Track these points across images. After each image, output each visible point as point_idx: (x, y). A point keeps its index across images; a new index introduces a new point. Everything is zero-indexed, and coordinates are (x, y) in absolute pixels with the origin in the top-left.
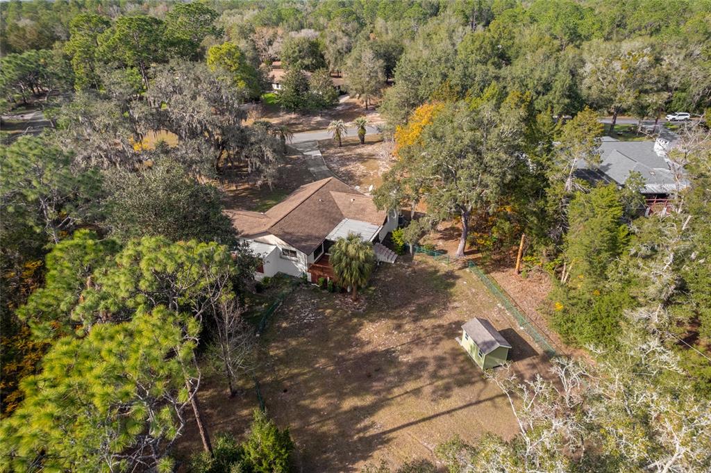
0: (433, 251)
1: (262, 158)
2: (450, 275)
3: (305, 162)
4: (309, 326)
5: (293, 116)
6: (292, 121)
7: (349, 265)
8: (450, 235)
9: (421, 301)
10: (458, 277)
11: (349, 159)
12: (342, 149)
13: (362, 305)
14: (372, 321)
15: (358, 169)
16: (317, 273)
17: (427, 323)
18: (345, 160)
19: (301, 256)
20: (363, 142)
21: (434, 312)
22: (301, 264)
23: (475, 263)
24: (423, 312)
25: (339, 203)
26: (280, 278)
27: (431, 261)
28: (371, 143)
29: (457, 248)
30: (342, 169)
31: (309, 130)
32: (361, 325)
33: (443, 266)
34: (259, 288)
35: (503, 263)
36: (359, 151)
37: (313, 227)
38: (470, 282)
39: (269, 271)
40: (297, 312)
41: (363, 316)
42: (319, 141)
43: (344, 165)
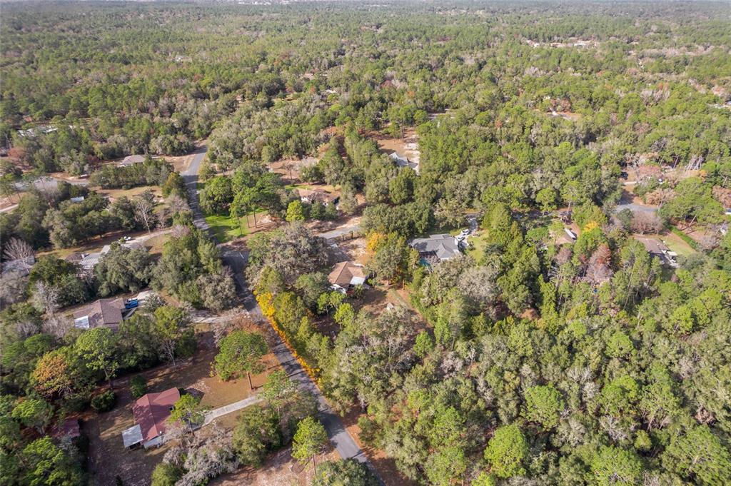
0: (380, 285)
1: (323, 255)
2: (385, 291)
3: (332, 251)
6: (319, 225)
7: (357, 291)
8: (385, 279)
10: (387, 292)
11: (349, 248)
12: (345, 243)
13: (362, 302)
15: (353, 252)
16: (349, 294)
17: (379, 305)
18: (347, 249)
19: (344, 289)
20: (352, 238)
22: (344, 292)
23: (392, 287)
24: (379, 302)
25: (351, 271)
27: (380, 287)
29: (387, 283)
30: (347, 253)
31: (328, 231)
33: (383, 289)
35: (400, 287)
36: (352, 243)
37: (345, 281)
38: (391, 293)
42: (335, 238)
43: (347, 251)
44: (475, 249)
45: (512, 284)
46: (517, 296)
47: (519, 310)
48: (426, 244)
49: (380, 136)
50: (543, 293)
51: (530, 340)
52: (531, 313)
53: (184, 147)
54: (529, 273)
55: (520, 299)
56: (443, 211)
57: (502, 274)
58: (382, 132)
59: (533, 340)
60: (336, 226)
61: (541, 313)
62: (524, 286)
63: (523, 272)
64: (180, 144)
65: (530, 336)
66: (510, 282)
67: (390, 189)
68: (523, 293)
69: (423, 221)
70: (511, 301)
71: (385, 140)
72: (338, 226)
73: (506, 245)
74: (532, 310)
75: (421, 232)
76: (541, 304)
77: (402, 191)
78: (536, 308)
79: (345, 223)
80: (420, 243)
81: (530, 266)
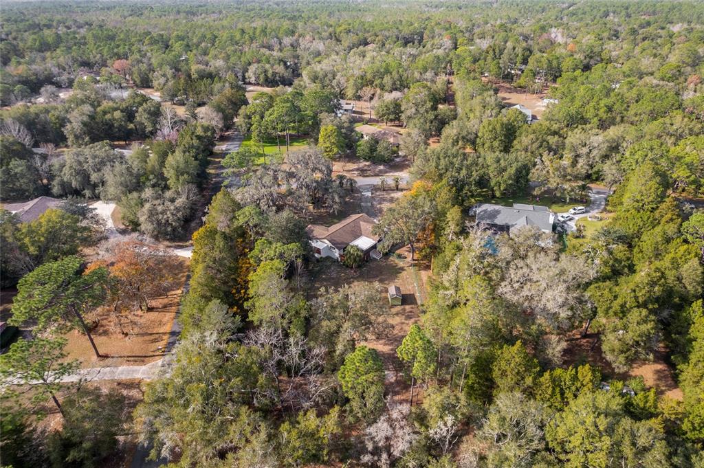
0: (400, 257)
2: (402, 269)
3: (360, 199)
4: (333, 278)
5: (367, 163)
6: (365, 168)
7: (350, 257)
9: (383, 277)
10: (405, 270)
11: (384, 200)
12: (384, 193)
13: (357, 274)
14: (358, 281)
15: (387, 207)
16: (343, 258)
18: (382, 201)
19: (337, 250)
20: (397, 189)
21: (386, 282)
22: (336, 254)
23: (415, 265)
25: (362, 227)
26: (328, 258)
27: (397, 260)
28: (402, 190)
29: (411, 257)
30: (378, 206)
31: (372, 176)
32: (353, 282)
33: (401, 264)
34: (318, 260)
35: (426, 267)
36: (392, 195)
37: (344, 239)
38: (409, 273)
39: (323, 255)
40: (330, 273)
41: (355, 278)
42: (374, 186)
43: (380, 203)
44: (583, 237)
45: (619, 301)
46: (625, 328)
47: (622, 358)
48: (498, 212)
49: (510, 89)
50: (695, 339)
51: (607, 441)
52: (657, 372)
53: (277, 78)
54: (670, 292)
55: (630, 337)
56: (546, 171)
57: (605, 278)
58: (514, 84)
59: (618, 444)
60: (386, 172)
61: (681, 378)
62: (644, 312)
63: (653, 284)
64: (274, 74)
65: (610, 430)
66: (616, 297)
67: (480, 134)
68: (639, 325)
69: (505, 177)
70: (611, 337)
71: (515, 93)
72: (390, 172)
73: (638, 235)
74: (659, 367)
75: (498, 194)
76: (686, 359)
77: (495, 139)
78: (672, 366)
79: (402, 170)
80: (489, 210)
81: (679, 279)
